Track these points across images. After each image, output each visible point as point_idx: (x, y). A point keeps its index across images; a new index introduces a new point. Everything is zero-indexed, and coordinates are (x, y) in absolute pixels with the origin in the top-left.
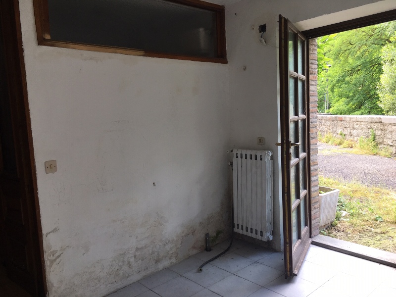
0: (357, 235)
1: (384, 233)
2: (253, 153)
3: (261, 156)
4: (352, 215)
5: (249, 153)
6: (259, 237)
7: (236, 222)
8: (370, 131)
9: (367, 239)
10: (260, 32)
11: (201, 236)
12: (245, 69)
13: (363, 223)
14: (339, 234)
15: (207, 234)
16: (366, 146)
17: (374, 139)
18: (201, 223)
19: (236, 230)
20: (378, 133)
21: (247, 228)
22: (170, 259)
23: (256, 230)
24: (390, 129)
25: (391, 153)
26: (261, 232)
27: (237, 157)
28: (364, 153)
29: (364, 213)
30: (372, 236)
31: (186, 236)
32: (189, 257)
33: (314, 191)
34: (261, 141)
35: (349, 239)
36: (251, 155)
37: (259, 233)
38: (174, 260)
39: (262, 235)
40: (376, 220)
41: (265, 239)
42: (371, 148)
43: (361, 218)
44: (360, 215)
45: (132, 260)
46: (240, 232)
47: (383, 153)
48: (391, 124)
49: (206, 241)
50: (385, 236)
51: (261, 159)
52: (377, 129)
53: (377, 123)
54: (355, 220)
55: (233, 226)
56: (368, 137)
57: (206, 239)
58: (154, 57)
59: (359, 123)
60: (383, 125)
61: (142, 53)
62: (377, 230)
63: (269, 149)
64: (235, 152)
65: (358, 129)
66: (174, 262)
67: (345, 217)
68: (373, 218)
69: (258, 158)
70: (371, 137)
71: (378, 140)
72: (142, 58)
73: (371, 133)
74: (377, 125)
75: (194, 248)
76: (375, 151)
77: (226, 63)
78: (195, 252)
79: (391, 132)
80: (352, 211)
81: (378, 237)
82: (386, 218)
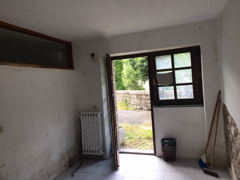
0: (134, 146)
1: (144, 143)
2: (92, 113)
3: (96, 114)
4: (130, 138)
5: (90, 113)
6: (97, 154)
7: (83, 149)
8: (124, 98)
9: (139, 147)
10: (91, 56)
11: (67, 159)
12: (84, 73)
13: (134, 141)
14: (127, 147)
15: (70, 158)
16: (123, 106)
17: (126, 102)
18: (67, 152)
19: (84, 153)
20: (128, 99)
21: (90, 151)
22: (55, 174)
23: (96, 151)
24: (133, 97)
25: (134, 108)
26: (98, 151)
27: (83, 116)
28: (122, 109)
29: (134, 136)
30: (140, 145)
31: (61, 160)
32: (63, 172)
33: (118, 128)
34: (95, 107)
35: (132, 148)
36: (91, 114)
37: (97, 152)
38: (56, 175)
39: (98, 153)
40: (139, 138)
41: (100, 154)
42: (125, 106)
43: (133, 139)
44: (133, 138)
45: (38, 177)
46: (87, 153)
47: (131, 108)
48: (133, 94)
49: (70, 161)
50: (145, 144)
51: (96, 116)
52: (127, 97)
53: (127, 94)
54: (132, 140)
55: (82, 151)
56: (123, 101)
57: (70, 160)
58: (44, 68)
59: (118, 94)
60: (130, 95)
61: (40, 66)
62: (141, 143)
63: (99, 111)
64: (82, 113)
65: (118, 97)
66: (57, 175)
67: (127, 139)
68: (138, 138)
69: (95, 115)
70: (125, 101)
71: (128, 102)
72: (39, 69)
73: (124, 99)
74: (127, 95)
75: (64, 166)
76: (127, 108)
77: (74, 69)
78: (65, 168)
79: (133, 98)
80: (129, 136)
81: (143, 145)
82: (143, 137)
